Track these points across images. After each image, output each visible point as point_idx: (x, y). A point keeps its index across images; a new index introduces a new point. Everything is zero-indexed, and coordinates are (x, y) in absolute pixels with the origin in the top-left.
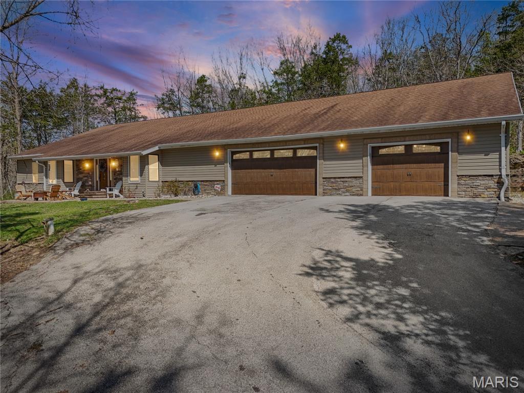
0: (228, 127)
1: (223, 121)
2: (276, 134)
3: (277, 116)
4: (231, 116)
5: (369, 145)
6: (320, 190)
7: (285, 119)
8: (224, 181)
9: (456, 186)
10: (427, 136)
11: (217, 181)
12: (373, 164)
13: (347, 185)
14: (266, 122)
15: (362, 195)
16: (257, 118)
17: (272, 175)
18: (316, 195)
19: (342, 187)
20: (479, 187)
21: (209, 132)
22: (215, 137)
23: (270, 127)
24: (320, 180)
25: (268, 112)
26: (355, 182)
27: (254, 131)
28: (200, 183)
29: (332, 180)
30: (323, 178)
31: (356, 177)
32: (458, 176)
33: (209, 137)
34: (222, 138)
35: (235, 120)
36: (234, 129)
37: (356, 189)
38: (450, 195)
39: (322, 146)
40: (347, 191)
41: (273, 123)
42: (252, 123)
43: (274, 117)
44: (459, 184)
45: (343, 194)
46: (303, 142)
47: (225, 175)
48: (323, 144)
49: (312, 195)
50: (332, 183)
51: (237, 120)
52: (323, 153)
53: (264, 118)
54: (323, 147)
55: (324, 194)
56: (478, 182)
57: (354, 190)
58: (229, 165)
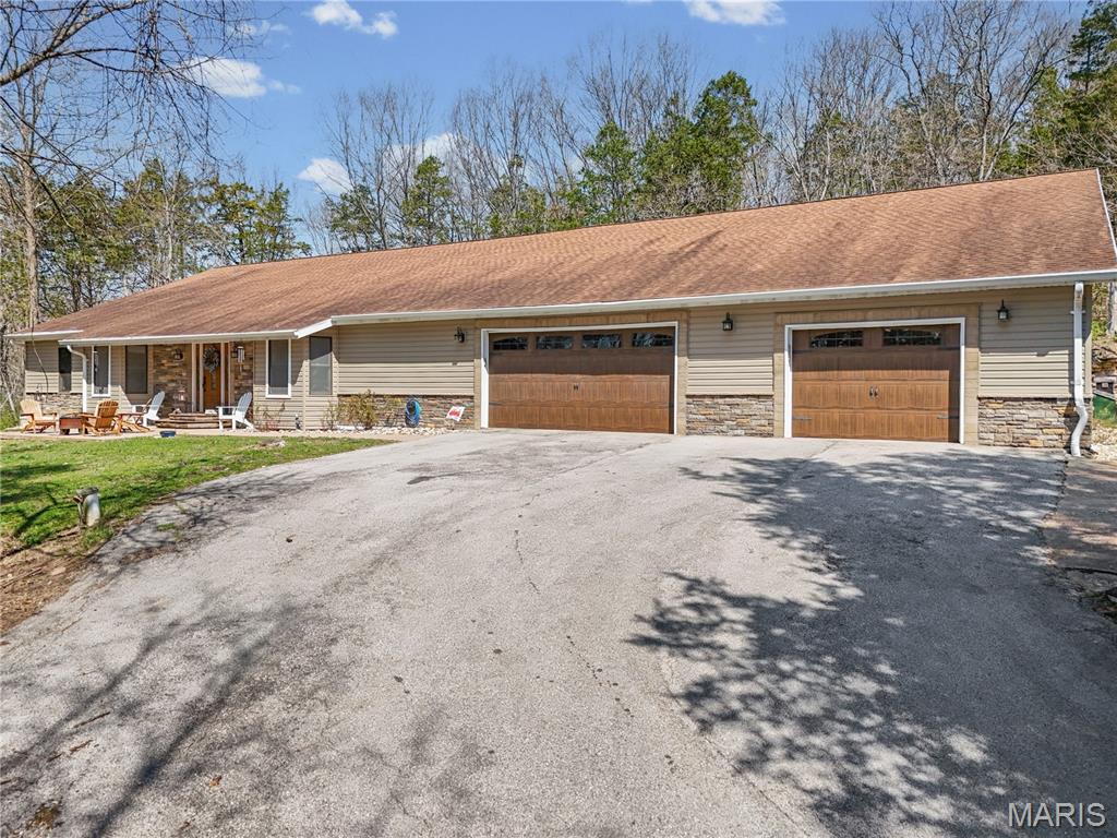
0: (483, 279)
1: (474, 264)
2: (586, 299)
3: (590, 256)
4: (489, 253)
5: (787, 326)
6: (679, 421)
7: (606, 266)
8: (472, 397)
9: (975, 420)
10: (913, 309)
11: (458, 397)
12: (795, 369)
13: (738, 412)
14: (566, 269)
15: (771, 435)
16: (546, 259)
17: (576, 388)
18: (672, 432)
19: (728, 417)
20: (1026, 425)
21: (441, 290)
22: (454, 300)
23: (573, 281)
24: (679, 401)
25: (569, 247)
26: (757, 407)
27: (539, 291)
28: (420, 400)
29: (707, 401)
30: (688, 396)
31: (758, 396)
32: (979, 399)
33: (442, 301)
34: (469, 305)
35: (499, 261)
36: (496, 284)
37: (759, 422)
38: (962, 440)
39: (685, 325)
40: (739, 426)
41: (579, 271)
42: (534, 271)
43: (581, 259)
44: (981, 416)
45: (731, 432)
46: (644, 318)
47: (476, 386)
48: (688, 324)
49: (663, 431)
50: (707, 406)
51: (502, 265)
52: (688, 342)
53: (561, 259)
54: (689, 330)
55: (690, 430)
56: (1023, 413)
57: (754, 423)
58: (483, 363)
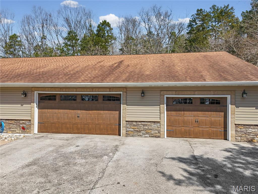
0: (35, 71)
1: (31, 65)
2: (83, 81)
3: (78, 65)
4: (37, 61)
5: (165, 96)
6: (123, 131)
7: (86, 69)
8: (30, 120)
9: (234, 132)
10: (212, 91)
11: (23, 120)
12: (167, 111)
13: (147, 128)
14: (70, 69)
15: (159, 137)
16: (61, 65)
17: (78, 117)
18: (120, 135)
19: (142, 129)
20: (251, 134)
21: (16, 74)
22: (21, 79)
23: (74, 74)
24: (123, 123)
25: (69, 61)
26: (154, 126)
27: (60, 77)
28: (5, 121)
29: (134, 123)
30: (126, 121)
31: (154, 122)
32: (235, 125)
33: (16, 79)
34: (29, 81)
35: (41, 65)
36: (41, 73)
37: (155, 132)
38: (230, 140)
39: (125, 94)
40: (147, 133)
41: (76, 70)
42: (57, 69)
43: (75, 66)
44: (236, 131)
45: (144, 136)
46: (108, 90)
47: (32, 115)
48: (126, 93)
49: (116, 135)
50: (134, 125)
51: (43, 66)
52: (126, 100)
53: (67, 65)
54: (127, 95)
55: (127, 135)
56: (250, 130)
57: (153, 132)
58: (35, 105)
